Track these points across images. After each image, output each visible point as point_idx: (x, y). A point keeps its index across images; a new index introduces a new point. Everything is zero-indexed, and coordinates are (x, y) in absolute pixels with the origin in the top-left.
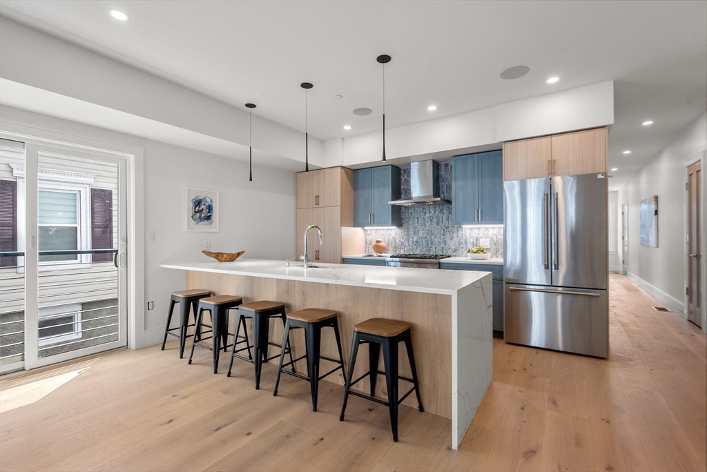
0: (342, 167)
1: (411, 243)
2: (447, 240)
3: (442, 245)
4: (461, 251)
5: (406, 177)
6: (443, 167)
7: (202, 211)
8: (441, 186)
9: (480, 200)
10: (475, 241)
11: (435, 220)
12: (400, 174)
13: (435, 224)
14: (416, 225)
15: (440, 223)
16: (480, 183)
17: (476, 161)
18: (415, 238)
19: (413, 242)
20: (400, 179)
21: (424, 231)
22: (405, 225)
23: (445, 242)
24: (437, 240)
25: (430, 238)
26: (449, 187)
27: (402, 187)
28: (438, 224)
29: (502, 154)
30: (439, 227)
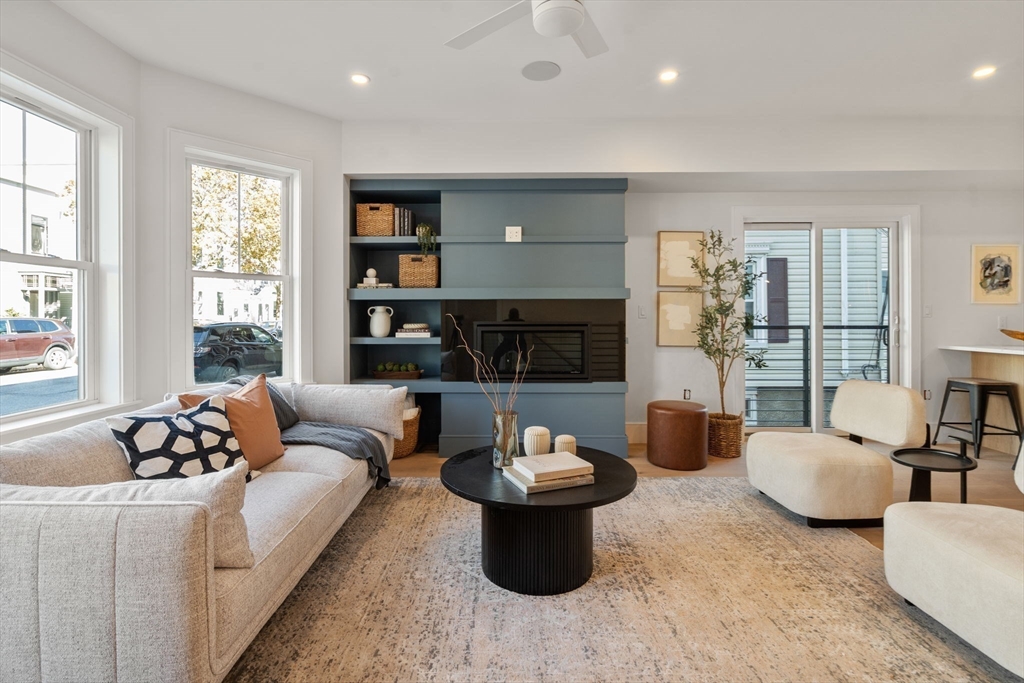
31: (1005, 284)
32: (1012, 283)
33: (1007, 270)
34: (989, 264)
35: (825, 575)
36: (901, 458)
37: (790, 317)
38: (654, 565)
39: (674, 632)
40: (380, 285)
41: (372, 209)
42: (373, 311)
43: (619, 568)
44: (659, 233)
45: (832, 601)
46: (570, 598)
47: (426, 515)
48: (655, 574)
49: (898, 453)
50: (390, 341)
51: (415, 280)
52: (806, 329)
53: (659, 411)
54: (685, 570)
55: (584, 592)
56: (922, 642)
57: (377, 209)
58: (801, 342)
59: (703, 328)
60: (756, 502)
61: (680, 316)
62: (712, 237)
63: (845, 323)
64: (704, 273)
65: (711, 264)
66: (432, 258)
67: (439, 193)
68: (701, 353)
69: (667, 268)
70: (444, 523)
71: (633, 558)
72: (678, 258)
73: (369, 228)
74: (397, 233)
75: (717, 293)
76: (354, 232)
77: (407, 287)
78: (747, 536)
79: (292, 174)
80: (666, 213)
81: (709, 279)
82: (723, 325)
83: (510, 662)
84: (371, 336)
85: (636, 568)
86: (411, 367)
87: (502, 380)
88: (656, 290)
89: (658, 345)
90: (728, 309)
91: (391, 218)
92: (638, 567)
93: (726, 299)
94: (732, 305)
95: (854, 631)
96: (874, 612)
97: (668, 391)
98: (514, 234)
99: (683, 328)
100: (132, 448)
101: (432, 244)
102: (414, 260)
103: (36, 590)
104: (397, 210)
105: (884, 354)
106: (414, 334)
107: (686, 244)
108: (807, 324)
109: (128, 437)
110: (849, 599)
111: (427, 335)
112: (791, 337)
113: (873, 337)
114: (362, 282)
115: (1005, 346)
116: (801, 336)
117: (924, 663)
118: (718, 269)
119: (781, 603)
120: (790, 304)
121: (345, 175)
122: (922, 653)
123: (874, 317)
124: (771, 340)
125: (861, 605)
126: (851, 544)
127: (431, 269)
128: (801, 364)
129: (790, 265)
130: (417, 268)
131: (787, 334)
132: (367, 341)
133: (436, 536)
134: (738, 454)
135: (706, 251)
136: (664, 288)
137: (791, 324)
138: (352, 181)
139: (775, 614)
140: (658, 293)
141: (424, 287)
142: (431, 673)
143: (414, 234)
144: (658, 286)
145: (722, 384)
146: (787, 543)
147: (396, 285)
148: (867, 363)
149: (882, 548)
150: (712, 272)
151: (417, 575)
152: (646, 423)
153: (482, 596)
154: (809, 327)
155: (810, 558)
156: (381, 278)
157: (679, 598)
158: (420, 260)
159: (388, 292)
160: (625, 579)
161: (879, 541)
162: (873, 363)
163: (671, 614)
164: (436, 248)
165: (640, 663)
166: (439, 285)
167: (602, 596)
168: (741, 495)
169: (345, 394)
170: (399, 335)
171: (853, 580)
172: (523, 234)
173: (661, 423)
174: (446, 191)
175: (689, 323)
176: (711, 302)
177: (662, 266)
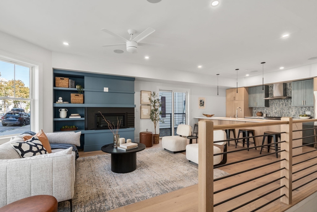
0: (244, 87)
1: (273, 113)
2: (290, 111)
3: (288, 114)
4: (296, 116)
5: (271, 89)
6: (288, 85)
7: (202, 103)
8: (287, 92)
9: (305, 97)
10: (303, 112)
11: (285, 104)
12: (269, 88)
13: (285, 106)
14: (276, 106)
15: (287, 106)
16: (305, 91)
17: (303, 83)
18: (275, 111)
19: (274, 112)
20: (269, 90)
21: (279, 109)
22: (270, 106)
23: (289, 113)
24: (285, 112)
25: (282, 111)
26: (291, 92)
27: (270, 92)
28: (286, 106)
29: (313, 80)
30: (286, 107)
31: (203, 105)
32: (204, 105)
33: (203, 102)
34: (201, 101)
35: (177, 160)
36: (188, 138)
37: (166, 111)
38: (148, 164)
39: (155, 173)
40: (64, 102)
41: (61, 79)
42: (61, 110)
43: (141, 166)
44: (141, 91)
45: (179, 163)
46: (134, 172)
47: (90, 165)
48: (149, 165)
49: (188, 137)
50: (67, 119)
51: (76, 100)
52: (171, 114)
53: (143, 134)
54: (154, 164)
55: (136, 171)
56: (191, 166)
57: (63, 79)
58: (170, 117)
59: (151, 114)
60: (164, 151)
61: (146, 111)
62: (153, 93)
63: (177, 113)
64: (151, 101)
65: (153, 99)
66: (82, 95)
67: (84, 76)
68: (151, 120)
69: (143, 100)
70: (96, 165)
71: (144, 164)
72: (146, 98)
73: (60, 85)
74: (70, 87)
75: (154, 106)
76: (54, 85)
77: (73, 103)
78: (164, 157)
79: (34, 66)
80: (143, 87)
81: (153, 103)
82: (156, 114)
83: (127, 183)
84: (60, 118)
85: (144, 165)
86: (74, 127)
87: (114, 128)
88: (140, 105)
89: (141, 118)
90: (157, 110)
91: (68, 82)
92: (145, 165)
93: (156, 107)
94: (158, 109)
95: (182, 166)
96: (185, 163)
97: (143, 130)
98: (106, 90)
99: (146, 114)
100: (21, 150)
101: (82, 91)
102: (76, 95)
103: (30, 179)
104: (70, 80)
105: (184, 119)
106: (75, 117)
107: (147, 94)
108: (171, 113)
109: (19, 147)
110: (181, 162)
111: (80, 117)
112: (166, 116)
113: (182, 116)
114: (58, 101)
115: (203, 117)
116: (170, 116)
117: (191, 168)
118: (155, 101)
119: (171, 165)
120: (166, 108)
121: (53, 68)
122: (191, 167)
123: (182, 111)
124: (162, 117)
125: (183, 163)
126: (181, 155)
127: (82, 98)
128: (170, 122)
129: (166, 98)
130: (77, 98)
131: (165, 115)
132: (59, 119)
133: (96, 168)
134: (159, 143)
135: (152, 96)
136: (142, 104)
137: (166, 113)
138: (54, 70)
139: (170, 167)
140: (141, 106)
141: (79, 103)
142: (112, 188)
143: (75, 87)
144: (141, 104)
145: (155, 127)
146: (170, 157)
147: (70, 102)
148: (181, 122)
149: (186, 155)
150: (153, 101)
151: (97, 175)
152: (139, 138)
153: (115, 175)
154: (172, 114)
155: (175, 158)
156: (64, 100)
157: (154, 168)
158: (78, 95)
159: (67, 104)
160: (143, 167)
161: (185, 154)
162: (182, 122)
163: (154, 170)
164: (83, 92)
165: (151, 178)
166: (84, 103)
167: (140, 170)
168: (161, 150)
169: (62, 135)
170: (70, 117)
171: (181, 160)
172: (109, 90)
173: (143, 137)
174: (86, 76)
175: (148, 113)
176: (153, 108)
177: (142, 99)
